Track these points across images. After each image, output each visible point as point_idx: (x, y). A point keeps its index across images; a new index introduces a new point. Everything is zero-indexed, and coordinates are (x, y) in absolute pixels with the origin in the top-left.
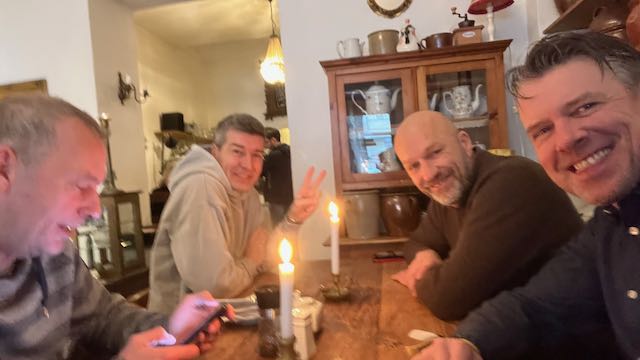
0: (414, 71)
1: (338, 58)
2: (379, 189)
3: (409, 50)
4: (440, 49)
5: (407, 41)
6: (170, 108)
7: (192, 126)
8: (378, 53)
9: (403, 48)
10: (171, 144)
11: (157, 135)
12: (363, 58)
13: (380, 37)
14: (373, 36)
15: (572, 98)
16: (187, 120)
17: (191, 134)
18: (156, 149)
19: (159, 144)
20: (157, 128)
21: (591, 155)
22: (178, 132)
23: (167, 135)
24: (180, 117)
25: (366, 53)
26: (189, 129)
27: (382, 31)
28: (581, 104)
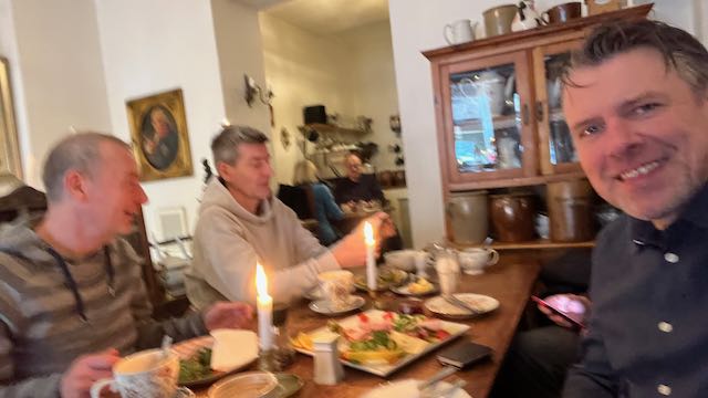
0: (529, 51)
1: (446, 44)
2: (488, 190)
3: (525, 28)
4: (564, 23)
5: (523, 18)
6: (313, 100)
7: (334, 118)
8: (494, 34)
9: (519, 26)
10: (313, 137)
11: (301, 129)
12: (476, 41)
13: (496, 14)
14: (488, 14)
15: (631, 97)
16: (329, 111)
17: (333, 126)
18: (299, 144)
19: (301, 138)
20: (300, 121)
21: (643, 165)
22: (320, 125)
23: (309, 129)
24: (321, 109)
25: (481, 34)
26: (331, 121)
27: (498, 8)
28: (639, 104)
